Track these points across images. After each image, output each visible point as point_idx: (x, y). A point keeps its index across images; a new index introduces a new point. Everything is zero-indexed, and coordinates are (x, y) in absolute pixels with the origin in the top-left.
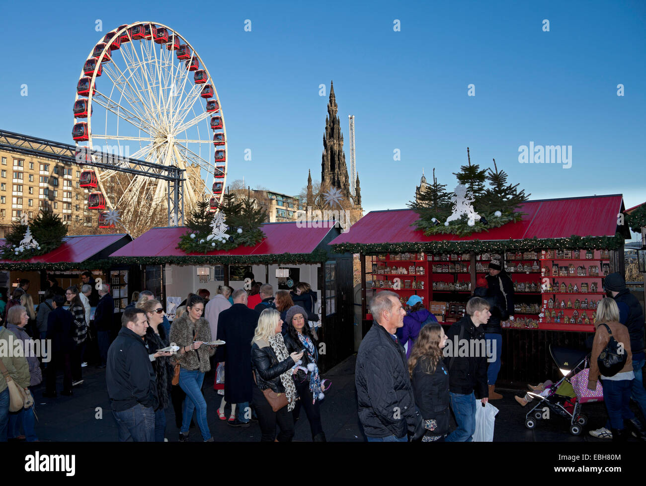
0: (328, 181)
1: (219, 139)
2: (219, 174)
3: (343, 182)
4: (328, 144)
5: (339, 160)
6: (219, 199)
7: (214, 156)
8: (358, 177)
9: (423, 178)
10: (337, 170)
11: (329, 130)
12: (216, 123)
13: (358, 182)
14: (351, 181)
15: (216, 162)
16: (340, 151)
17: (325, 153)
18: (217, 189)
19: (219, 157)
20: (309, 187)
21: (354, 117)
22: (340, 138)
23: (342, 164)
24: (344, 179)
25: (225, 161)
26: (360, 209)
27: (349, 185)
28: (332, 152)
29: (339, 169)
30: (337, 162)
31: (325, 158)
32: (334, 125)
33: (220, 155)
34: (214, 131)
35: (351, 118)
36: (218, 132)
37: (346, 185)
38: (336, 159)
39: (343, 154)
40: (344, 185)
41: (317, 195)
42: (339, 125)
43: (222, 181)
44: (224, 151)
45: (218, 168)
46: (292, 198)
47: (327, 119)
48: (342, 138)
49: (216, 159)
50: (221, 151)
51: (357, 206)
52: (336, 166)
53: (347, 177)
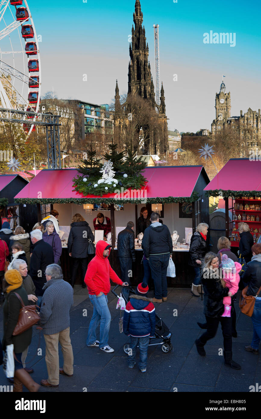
0: (134, 91)
1: (31, 49)
2: (33, 84)
3: (149, 92)
4: (134, 54)
5: (144, 70)
6: (35, 109)
7: (27, 65)
8: (162, 87)
9: (223, 85)
10: (142, 81)
11: (135, 40)
12: (27, 32)
13: (162, 91)
14: (157, 90)
15: (29, 72)
16: (146, 62)
17: (131, 64)
18: (32, 98)
19: (33, 66)
20: (117, 97)
21: (158, 26)
22: (146, 49)
23: (147, 74)
24: (149, 88)
25: (38, 71)
26: (165, 117)
27: (154, 95)
28: (138, 62)
29: (145, 79)
30: (143, 72)
31: (131, 68)
32: (139, 35)
33: (34, 64)
34: (26, 41)
35: (156, 27)
36: (30, 40)
37: (152, 95)
38: (142, 69)
39: (148, 64)
40: (150, 95)
41: (124, 105)
42: (145, 35)
43: (37, 91)
44: (37, 61)
45: (32, 77)
46: (100, 107)
47: (133, 29)
48: (148, 48)
49: (29, 68)
50: (34, 61)
51: (162, 115)
52: (142, 76)
53: (152, 87)
